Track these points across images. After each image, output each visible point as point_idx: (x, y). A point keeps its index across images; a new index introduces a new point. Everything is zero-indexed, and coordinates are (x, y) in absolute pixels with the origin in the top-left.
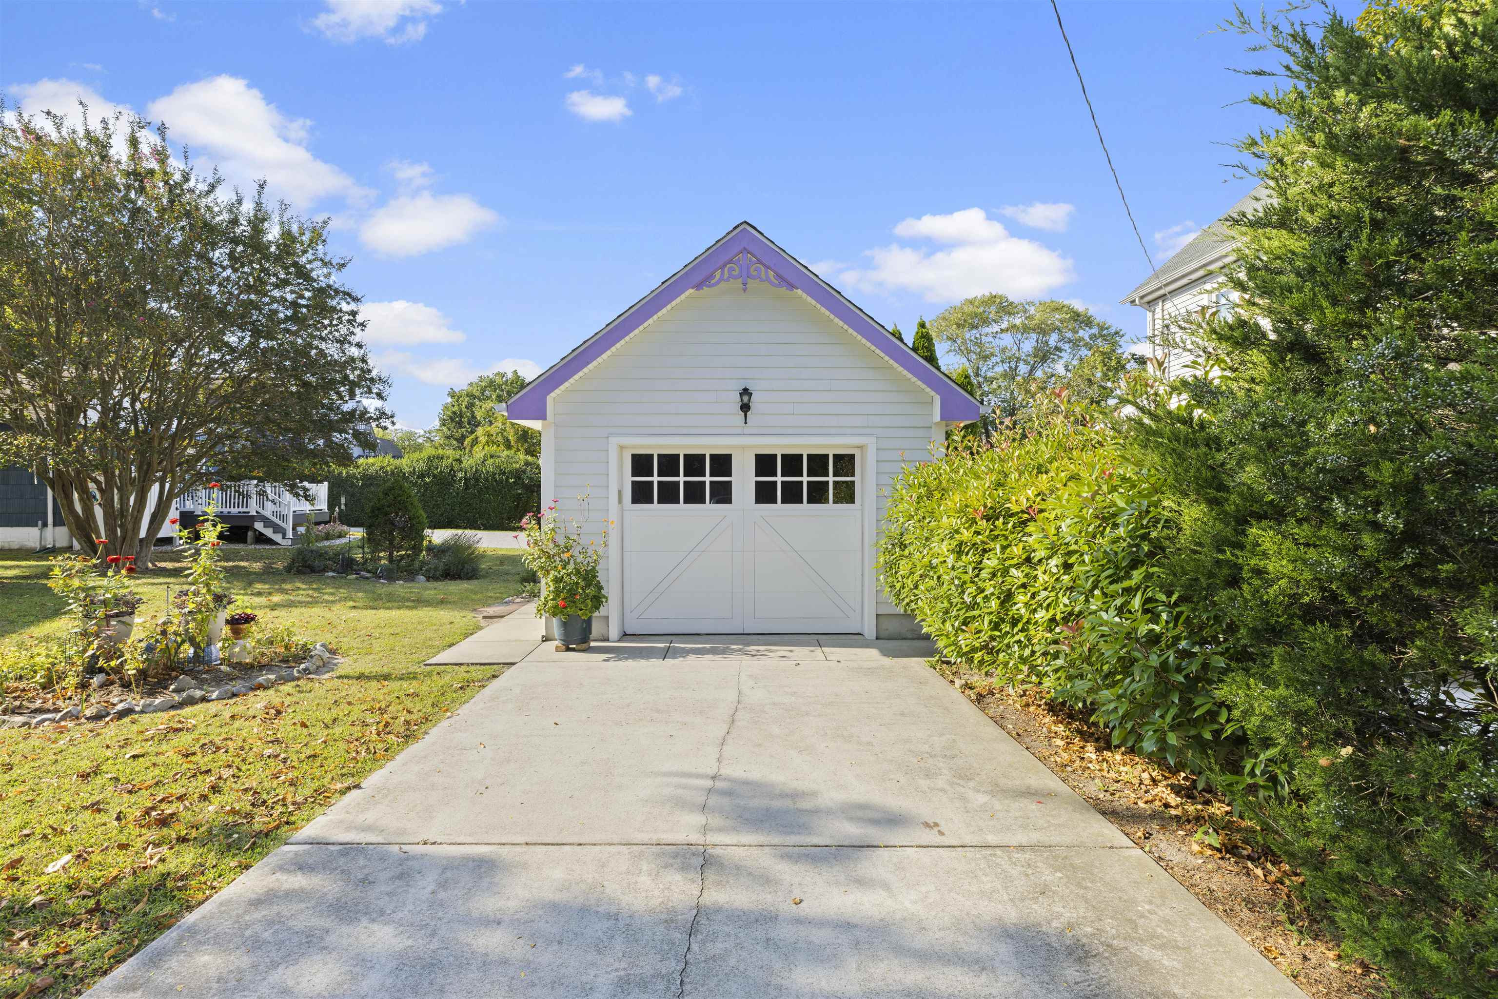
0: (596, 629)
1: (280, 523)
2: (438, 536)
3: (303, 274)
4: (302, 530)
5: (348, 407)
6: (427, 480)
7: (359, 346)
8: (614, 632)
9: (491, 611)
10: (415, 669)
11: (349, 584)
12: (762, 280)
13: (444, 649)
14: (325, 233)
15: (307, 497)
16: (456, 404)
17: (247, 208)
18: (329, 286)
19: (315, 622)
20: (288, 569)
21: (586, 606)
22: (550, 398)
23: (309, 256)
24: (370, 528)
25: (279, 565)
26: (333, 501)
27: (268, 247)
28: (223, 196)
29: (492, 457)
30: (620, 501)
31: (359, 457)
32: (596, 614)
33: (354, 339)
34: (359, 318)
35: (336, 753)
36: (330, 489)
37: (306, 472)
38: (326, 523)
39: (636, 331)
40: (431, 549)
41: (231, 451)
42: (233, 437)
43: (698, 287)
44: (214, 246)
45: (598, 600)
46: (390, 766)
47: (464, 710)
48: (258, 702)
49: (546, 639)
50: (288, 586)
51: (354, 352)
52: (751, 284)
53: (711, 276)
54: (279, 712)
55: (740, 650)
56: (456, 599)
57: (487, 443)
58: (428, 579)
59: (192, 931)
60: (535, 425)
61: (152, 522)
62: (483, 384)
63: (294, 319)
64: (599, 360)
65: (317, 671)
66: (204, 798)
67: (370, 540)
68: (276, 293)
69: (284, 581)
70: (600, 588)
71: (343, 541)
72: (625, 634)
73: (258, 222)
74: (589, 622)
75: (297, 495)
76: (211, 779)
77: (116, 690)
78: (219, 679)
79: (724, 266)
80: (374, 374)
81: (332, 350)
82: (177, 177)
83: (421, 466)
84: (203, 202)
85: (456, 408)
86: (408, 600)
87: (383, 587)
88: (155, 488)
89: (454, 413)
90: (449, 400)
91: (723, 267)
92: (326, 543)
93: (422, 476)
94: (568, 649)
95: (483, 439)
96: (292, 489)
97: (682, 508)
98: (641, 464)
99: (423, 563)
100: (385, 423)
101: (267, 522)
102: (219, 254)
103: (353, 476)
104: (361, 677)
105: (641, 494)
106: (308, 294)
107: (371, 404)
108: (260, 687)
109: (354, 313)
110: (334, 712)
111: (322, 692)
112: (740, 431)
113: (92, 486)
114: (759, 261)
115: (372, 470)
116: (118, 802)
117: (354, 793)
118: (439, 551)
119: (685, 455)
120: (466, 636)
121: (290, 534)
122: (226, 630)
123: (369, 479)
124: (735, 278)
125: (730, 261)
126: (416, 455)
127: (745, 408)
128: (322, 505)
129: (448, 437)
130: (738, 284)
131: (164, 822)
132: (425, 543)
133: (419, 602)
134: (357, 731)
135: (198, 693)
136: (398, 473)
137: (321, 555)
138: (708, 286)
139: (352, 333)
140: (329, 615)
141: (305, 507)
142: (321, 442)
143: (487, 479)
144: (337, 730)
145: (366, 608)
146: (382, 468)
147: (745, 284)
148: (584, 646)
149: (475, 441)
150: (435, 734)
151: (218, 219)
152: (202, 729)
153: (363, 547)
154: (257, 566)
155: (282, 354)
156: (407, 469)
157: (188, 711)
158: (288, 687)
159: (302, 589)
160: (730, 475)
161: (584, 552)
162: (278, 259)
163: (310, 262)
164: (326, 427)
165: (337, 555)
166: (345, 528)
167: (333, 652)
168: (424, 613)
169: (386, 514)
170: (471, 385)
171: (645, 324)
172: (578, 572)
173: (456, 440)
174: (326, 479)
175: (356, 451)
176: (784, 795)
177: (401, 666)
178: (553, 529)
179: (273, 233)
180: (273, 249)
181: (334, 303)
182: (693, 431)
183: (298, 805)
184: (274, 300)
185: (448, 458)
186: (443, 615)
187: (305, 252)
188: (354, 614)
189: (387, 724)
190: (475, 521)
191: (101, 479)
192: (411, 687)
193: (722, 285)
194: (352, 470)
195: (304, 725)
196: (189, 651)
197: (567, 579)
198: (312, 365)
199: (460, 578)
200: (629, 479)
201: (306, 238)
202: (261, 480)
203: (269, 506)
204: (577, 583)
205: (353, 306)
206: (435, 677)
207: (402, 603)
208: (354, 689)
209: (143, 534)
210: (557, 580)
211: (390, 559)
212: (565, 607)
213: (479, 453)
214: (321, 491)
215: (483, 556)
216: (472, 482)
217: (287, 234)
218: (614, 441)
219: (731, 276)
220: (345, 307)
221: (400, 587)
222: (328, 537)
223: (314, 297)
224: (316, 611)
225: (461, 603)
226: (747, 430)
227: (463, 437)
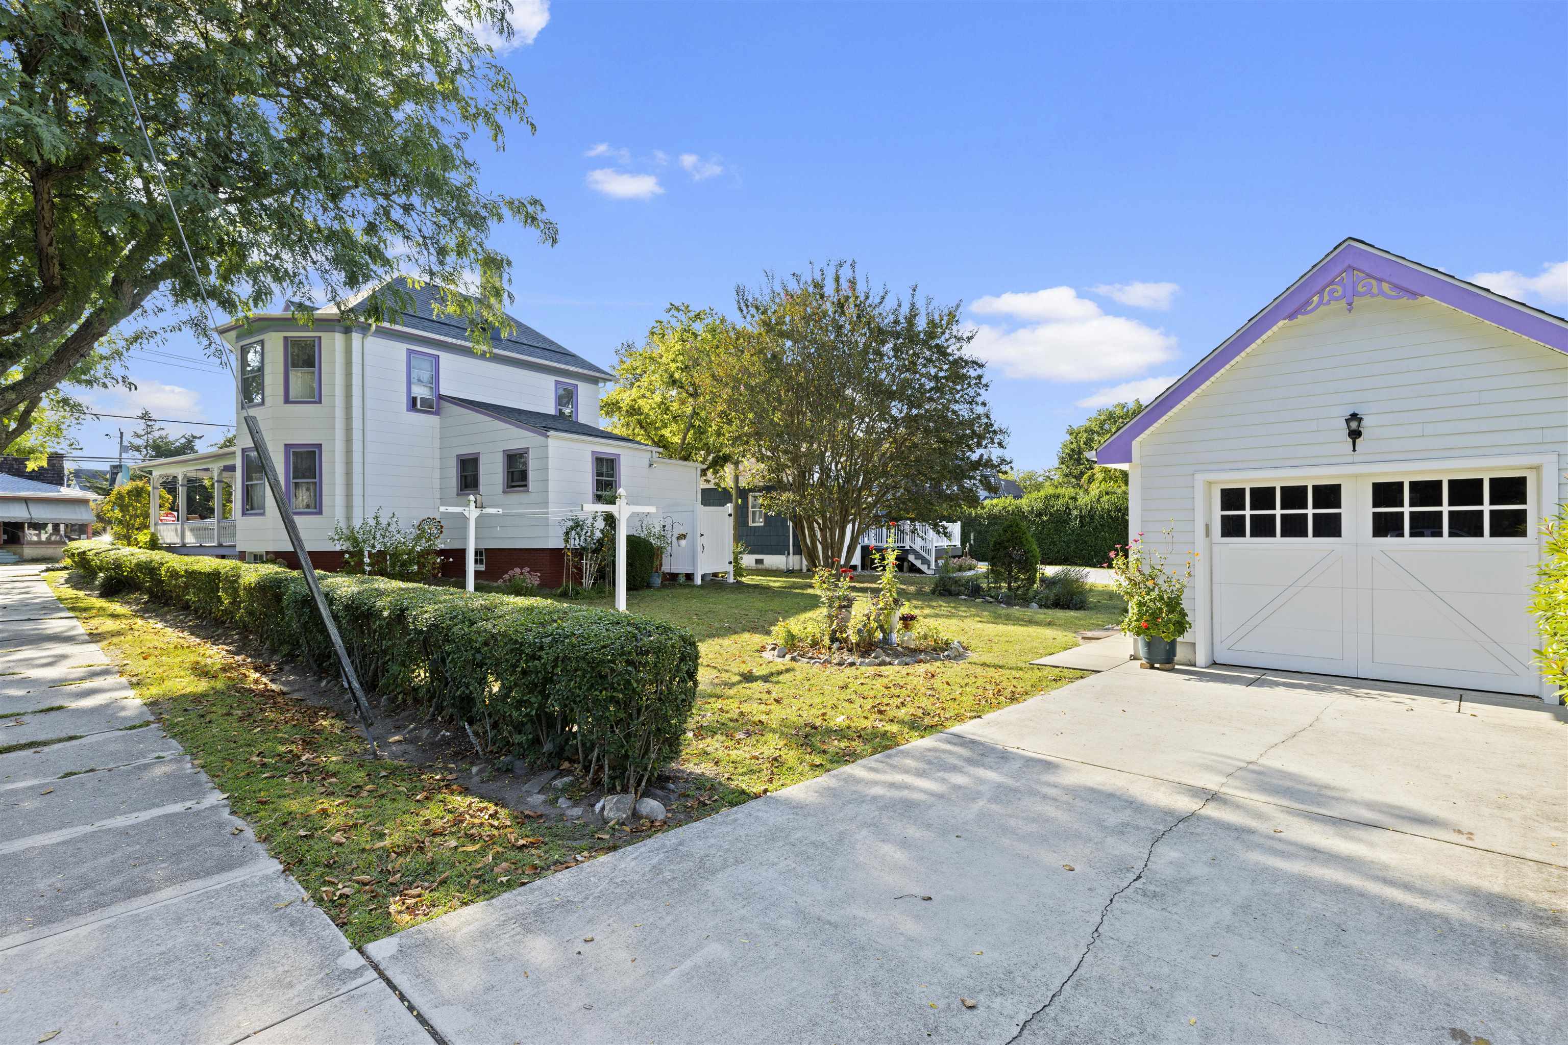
0: (1181, 654)
1: (926, 556)
2: (1050, 571)
3: (942, 351)
4: (941, 562)
5: (975, 457)
6: (1045, 518)
7: (984, 404)
8: (1201, 658)
9: (1089, 634)
10: (1023, 665)
11: (976, 606)
12: (1373, 295)
13: (1046, 655)
14: (958, 314)
15: (945, 534)
16: (1074, 440)
17: (905, 310)
18: (961, 359)
19: (953, 628)
20: (933, 592)
21: (1169, 629)
22: (1135, 444)
23: (947, 336)
24: (992, 561)
25: (927, 589)
26: (964, 538)
27: (918, 335)
28: (890, 303)
29: (1107, 493)
30: (1208, 533)
31: (986, 498)
32: (1179, 639)
33: (980, 399)
34: (984, 381)
35: (967, 701)
36: (963, 528)
37: (945, 513)
38: (959, 557)
39: (1223, 371)
40: (1043, 580)
41: (895, 498)
42: (895, 487)
43: (1291, 317)
44: (884, 342)
45: (1181, 626)
46: (1000, 712)
47: (1054, 693)
48: (921, 669)
49: (1134, 658)
50: (934, 604)
51: (980, 410)
52: (1357, 302)
53: (1308, 302)
54: (933, 676)
55: (1345, 691)
56: (1061, 622)
57: (1104, 479)
58: (1041, 607)
59: (902, 752)
60: (1125, 467)
61: (848, 552)
62: (1102, 418)
63: (936, 389)
64: (1184, 402)
65: (955, 658)
66: (898, 707)
67: (994, 572)
68: (924, 370)
69: (931, 600)
70: (1183, 614)
71: (972, 572)
72: (1215, 663)
73: (911, 319)
74: (1173, 644)
75: (938, 533)
76: (900, 700)
77: (845, 653)
78: (897, 655)
79: (1323, 289)
80: (995, 427)
81: (963, 410)
82: (862, 298)
83: (1039, 505)
84: (876, 312)
85: (1074, 446)
86: (1022, 620)
87: (1003, 610)
88: (849, 527)
89: (1073, 450)
90: (1068, 437)
91: (1321, 292)
92: (960, 574)
93: (1039, 515)
94: (1152, 667)
95: (1099, 476)
96: (935, 527)
97: (1278, 543)
98: (1232, 498)
99: (1037, 592)
100: (1004, 468)
101: (918, 556)
102: (888, 348)
103: (981, 516)
104: (984, 665)
105: (1232, 528)
106: (946, 367)
107: (995, 453)
108: (920, 661)
109: (980, 377)
110: (966, 681)
111: (959, 669)
112: (1350, 459)
113: (816, 525)
114: (1369, 276)
115: (996, 510)
116: (859, 701)
117: (978, 720)
118: (1049, 583)
119: (1282, 488)
120: (1066, 649)
121: (933, 566)
122: (899, 625)
123: (994, 518)
124: (1337, 299)
125: (1332, 282)
126: (1035, 495)
127: (1355, 435)
128: (957, 541)
129: (1066, 475)
130: (1343, 303)
131: (881, 712)
132: (1038, 575)
133: (1031, 622)
134: (980, 691)
135: (888, 659)
136: (1019, 511)
137: (956, 582)
138: (1304, 314)
139: (979, 394)
140: (961, 624)
141: (944, 543)
142: (955, 488)
143: (1102, 517)
144: (968, 689)
145: (988, 622)
146: (1004, 508)
147: (1350, 304)
148: (1168, 666)
149: (1091, 480)
150: (1032, 703)
151: (886, 321)
152: (891, 677)
153: (987, 577)
154: (912, 589)
155: (930, 417)
156: (1026, 509)
157: (883, 668)
158: (939, 663)
159: (943, 606)
160: (1339, 507)
161: (1169, 581)
162: (925, 343)
163: (947, 340)
164: (959, 474)
165: (968, 582)
166: (974, 562)
167: (965, 649)
168: (1033, 630)
169: (1005, 548)
170: (1090, 419)
171: (1233, 362)
172: (1161, 598)
173: (1075, 477)
174: (959, 519)
175: (982, 494)
176: (1310, 784)
177: (1012, 662)
178: (1138, 560)
179: (921, 324)
180: (922, 336)
181: (965, 371)
182: (1288, 463)
183: (947, 719)
184: (922, 375)
185: (1064, 496)
186: (1048, 633)
187: (943, 333)
188: (980, 625)
189: (999, 691)
190: (1091, 559)
191: (820, 521)
192: (1018, 674)
193: (1322, 308)
194: (979, 511)
195: (948, 684)
196: (879, 635)
197: (1151, 605)
198: (950, 424)
199: (1069, 608)
200: (1218, 513)
201: (944, 323)
202: (913, 521)
203: (918, 540)
204: (1161, 609)
205: (979, 371)
206: (1036, 671)
207: (1018, 621)
208: (979, 670)
209: (842, 562)
210: (1140, 604)
211: (1010, 588)
212: (1147, 629)
213: (1095, 490)
214: (955, 528)
215: (1091, 590)
216: (1087, 519)
217: (932, 323)
218: (1200, 479)
219: (1332, 298)
220: (972, 373)
221: (1016, 611)
222: (960, 569)
223: (950, 368)
224: (954, 621)
225: (1066, 626)
226: (1357, 457)
227: (1082, 474)
